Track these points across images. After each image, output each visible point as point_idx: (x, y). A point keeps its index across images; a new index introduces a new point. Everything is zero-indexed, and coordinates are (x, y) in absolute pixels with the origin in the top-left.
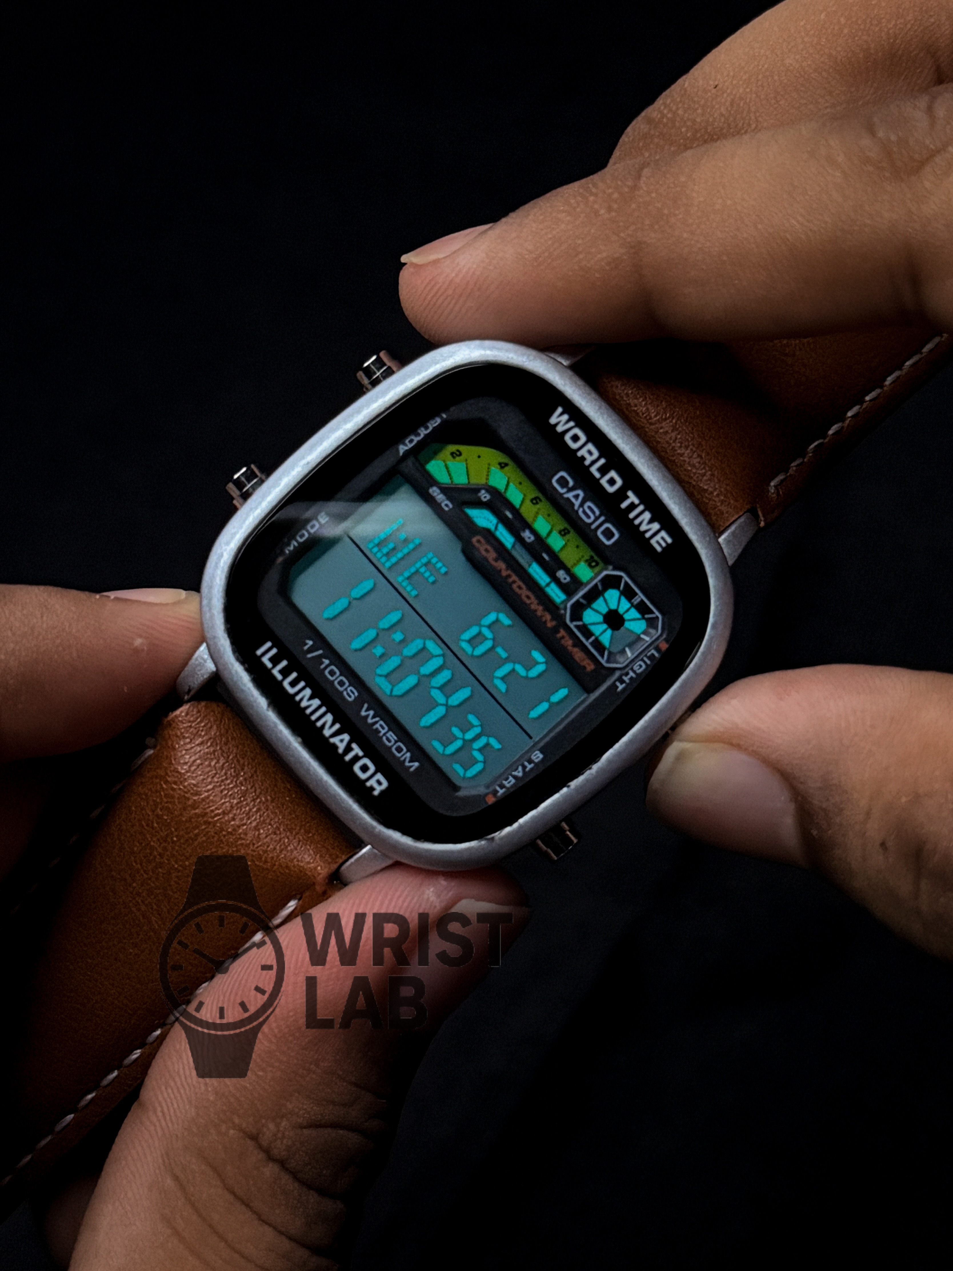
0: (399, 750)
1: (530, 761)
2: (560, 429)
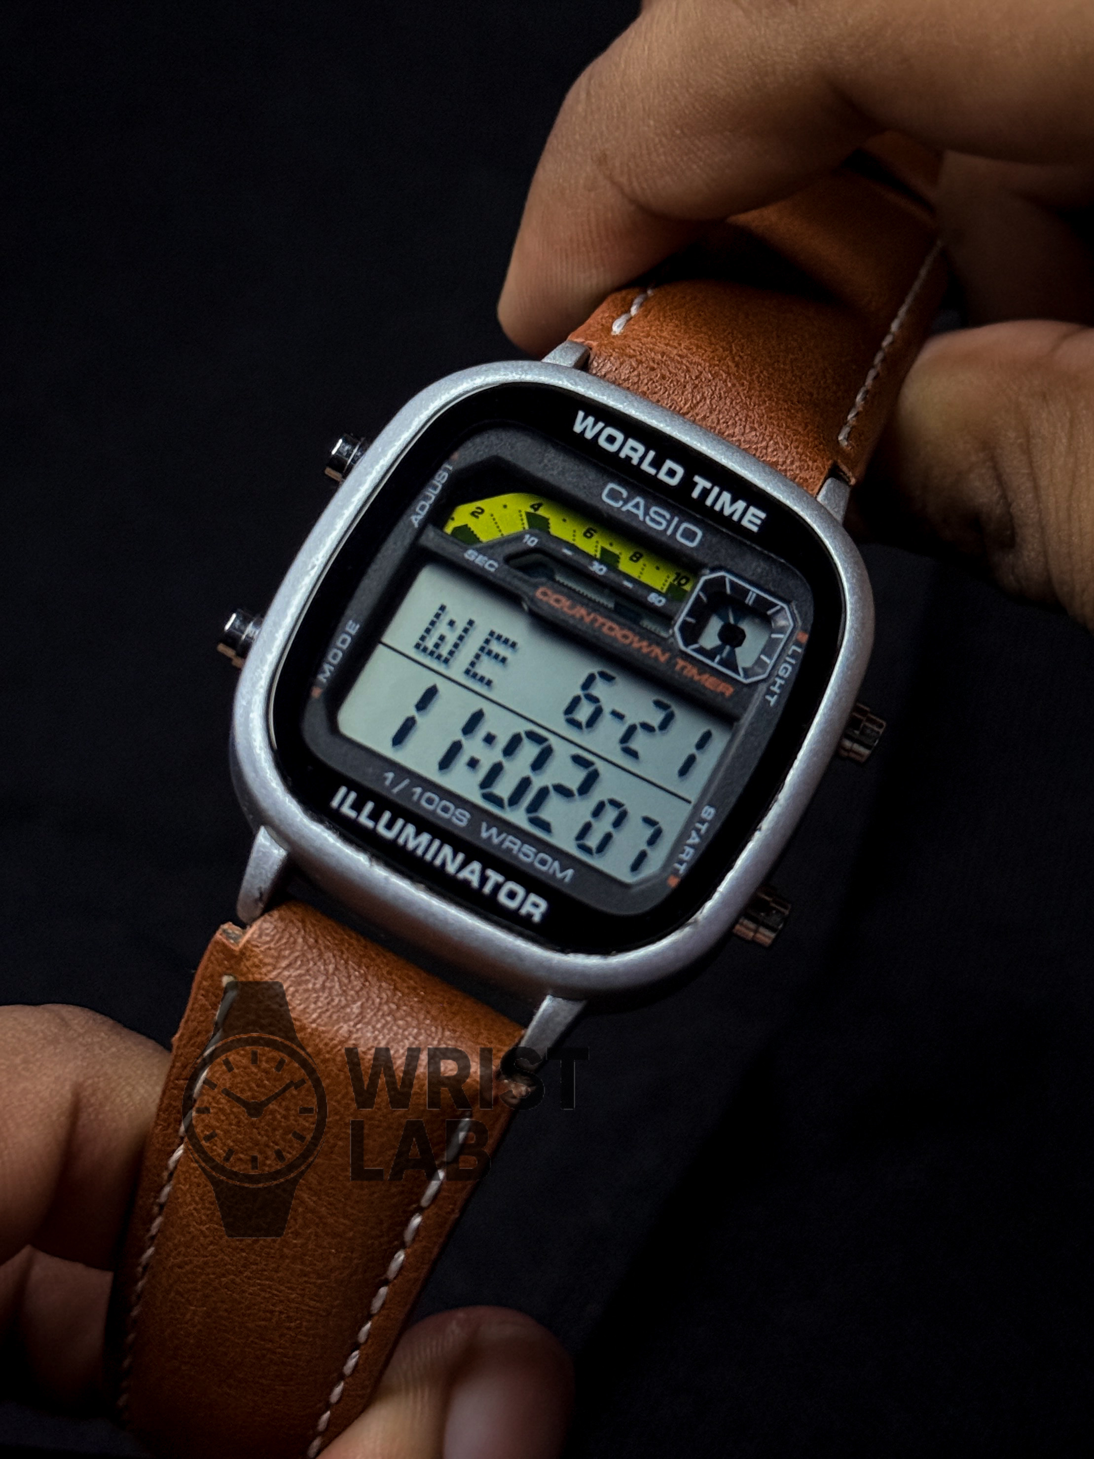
0: (543, 862)
1: (703, 822)
2: (589, 435)
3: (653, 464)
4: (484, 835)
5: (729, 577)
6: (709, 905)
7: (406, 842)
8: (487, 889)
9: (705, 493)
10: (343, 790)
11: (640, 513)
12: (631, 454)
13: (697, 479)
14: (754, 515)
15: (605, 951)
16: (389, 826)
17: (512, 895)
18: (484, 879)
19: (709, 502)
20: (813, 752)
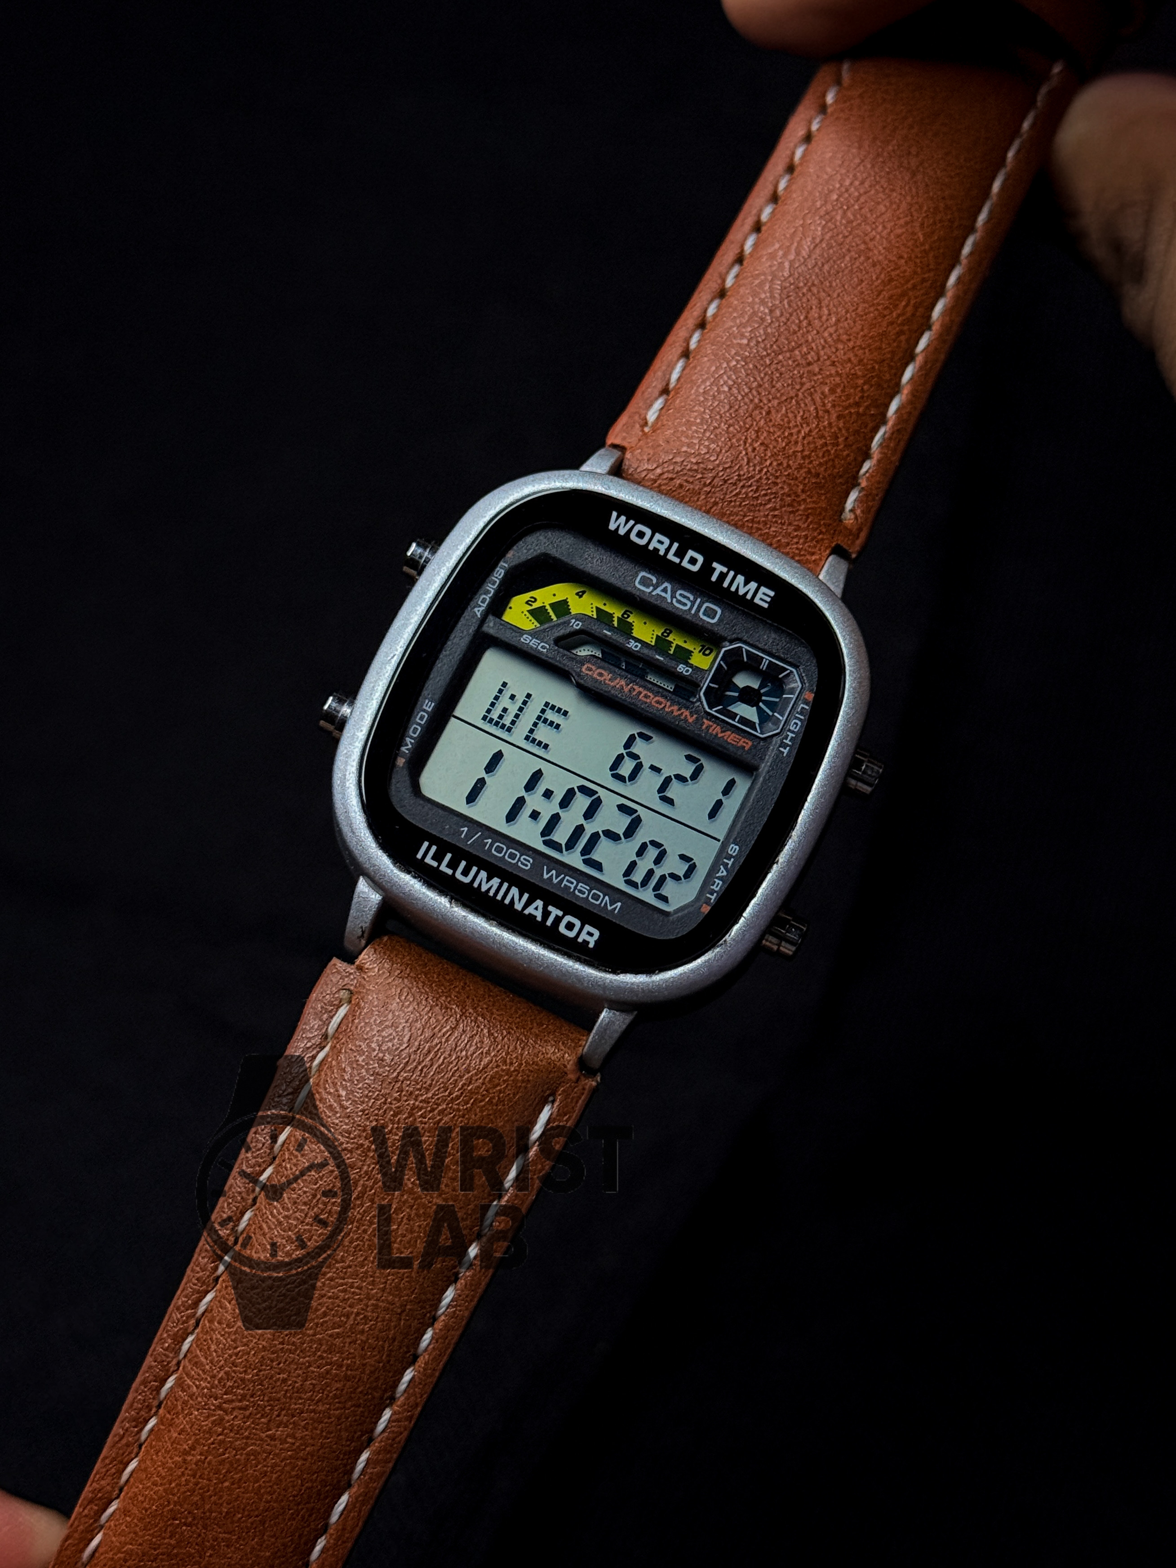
0: (596, 897)
1: (729, 857)
2: (622, 532)
3: (676, 554)
4: (546, 876)
5: (745, 647)
6: (736, 928)
7: (480, 884)
8: (549, 923)
9: (723, 576)
10: (426, 844)
11: (668, 596)
12: (658, 546)
13: (715, 565)
14: (764, 594)
15: (650, 971)
16: (465, 873)
17: (570, 926)
18: (546, 914)
19: (726, 585)
20: (821, 795)
